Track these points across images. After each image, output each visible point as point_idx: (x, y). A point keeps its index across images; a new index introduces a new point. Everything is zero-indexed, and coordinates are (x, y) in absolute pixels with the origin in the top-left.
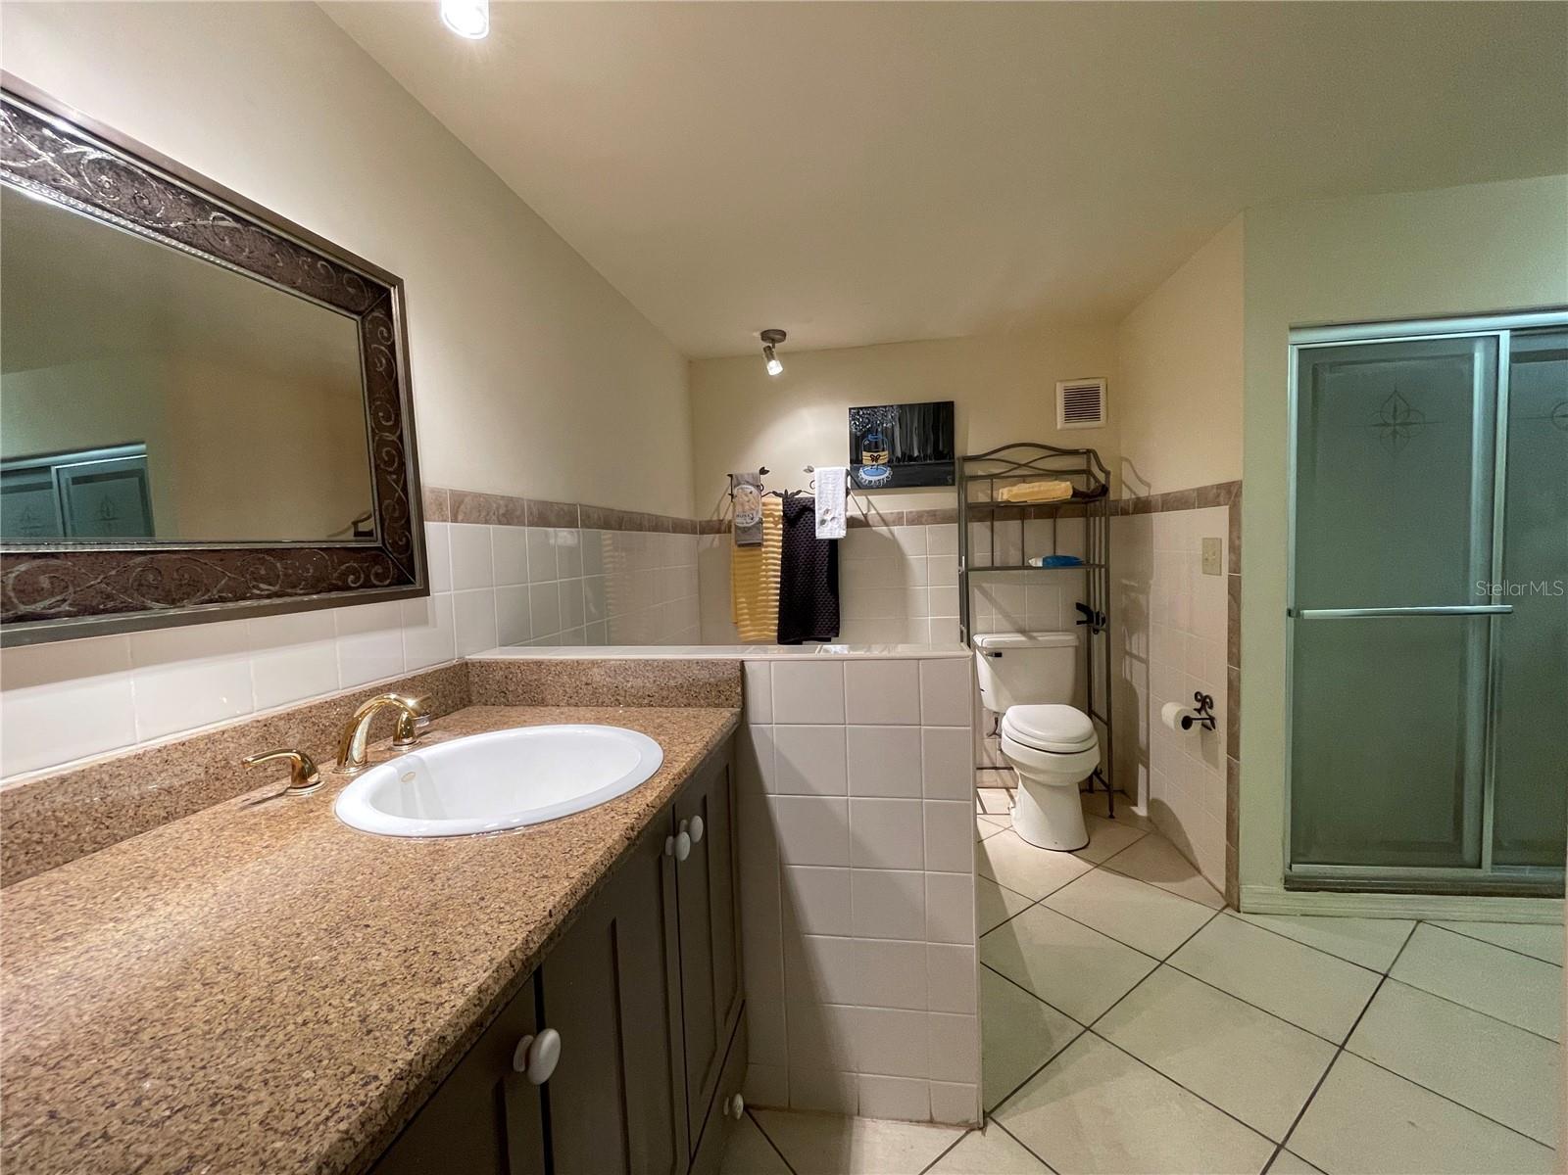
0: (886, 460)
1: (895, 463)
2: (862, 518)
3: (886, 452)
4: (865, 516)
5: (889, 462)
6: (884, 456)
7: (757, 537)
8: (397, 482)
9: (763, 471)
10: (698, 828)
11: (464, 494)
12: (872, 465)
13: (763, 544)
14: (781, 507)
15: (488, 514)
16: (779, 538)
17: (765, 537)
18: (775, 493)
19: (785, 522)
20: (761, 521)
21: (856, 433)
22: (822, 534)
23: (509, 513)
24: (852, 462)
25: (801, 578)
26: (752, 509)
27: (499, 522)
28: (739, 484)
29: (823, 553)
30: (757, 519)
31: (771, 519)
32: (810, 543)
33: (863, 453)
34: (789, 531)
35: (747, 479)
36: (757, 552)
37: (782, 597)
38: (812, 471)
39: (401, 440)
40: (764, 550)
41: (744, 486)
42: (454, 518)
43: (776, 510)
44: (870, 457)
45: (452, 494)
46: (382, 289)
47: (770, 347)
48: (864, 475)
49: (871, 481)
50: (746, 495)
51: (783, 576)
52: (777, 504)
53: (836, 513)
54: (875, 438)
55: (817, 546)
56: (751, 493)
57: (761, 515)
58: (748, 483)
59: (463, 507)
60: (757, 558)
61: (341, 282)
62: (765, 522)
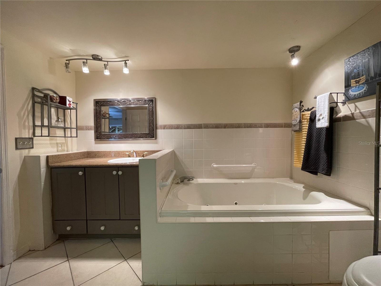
0: (364, 81)
1: (370, 81)
2: (351, 115)
3: (364, 76)
4: (353, 114)
5: (366, 81)
6: (363, 79)
7: (297, 128)
8: (152, 125)
9: (301, 102)
10: (120, 173)
11: (167, 125)
12: (356, 86)
13: (301, 131)
14: (309, 115)
15: (172, 128)
16: (307, 128)
17: (303, 128)
18: (305, 110)
19: (310, 121)
20: (300, 122)
21: (348, 71)
22: (319, 126)
23: (178, 127)
24: (346, 87)
25: (314, 145)
26: (297, 117)
27: (175, 129)
28: (294, 108)
29: (323, 134)
30: (298, 121)
31: (306, 120)
32: (318, 130)
33: (352, 81)
34: (311, 125)
35: (296, 106)
36: (301, 134)
37: (304, 152)
38: (316, 98)
39: (153, 119)
40: (303, 133)
41: (295, 109)
42: (164, 129)
43: (308, 117)
44: (355, 81)
45: (164, 125)
46: (152, 100)
47: (293, 54)
48: (352, 93)
49: (355, 95)
50: (295, 112)
51: (306, 143)
52: (309, 114)
53: (324, 115)
54: (358, 71)
55: (321, 131)
56: (297, 111)
57: (300, 119)
58: (296, 108)
59: (166, 127)
60: (301, 136)
61: (146, 102)
62: (304, 122)
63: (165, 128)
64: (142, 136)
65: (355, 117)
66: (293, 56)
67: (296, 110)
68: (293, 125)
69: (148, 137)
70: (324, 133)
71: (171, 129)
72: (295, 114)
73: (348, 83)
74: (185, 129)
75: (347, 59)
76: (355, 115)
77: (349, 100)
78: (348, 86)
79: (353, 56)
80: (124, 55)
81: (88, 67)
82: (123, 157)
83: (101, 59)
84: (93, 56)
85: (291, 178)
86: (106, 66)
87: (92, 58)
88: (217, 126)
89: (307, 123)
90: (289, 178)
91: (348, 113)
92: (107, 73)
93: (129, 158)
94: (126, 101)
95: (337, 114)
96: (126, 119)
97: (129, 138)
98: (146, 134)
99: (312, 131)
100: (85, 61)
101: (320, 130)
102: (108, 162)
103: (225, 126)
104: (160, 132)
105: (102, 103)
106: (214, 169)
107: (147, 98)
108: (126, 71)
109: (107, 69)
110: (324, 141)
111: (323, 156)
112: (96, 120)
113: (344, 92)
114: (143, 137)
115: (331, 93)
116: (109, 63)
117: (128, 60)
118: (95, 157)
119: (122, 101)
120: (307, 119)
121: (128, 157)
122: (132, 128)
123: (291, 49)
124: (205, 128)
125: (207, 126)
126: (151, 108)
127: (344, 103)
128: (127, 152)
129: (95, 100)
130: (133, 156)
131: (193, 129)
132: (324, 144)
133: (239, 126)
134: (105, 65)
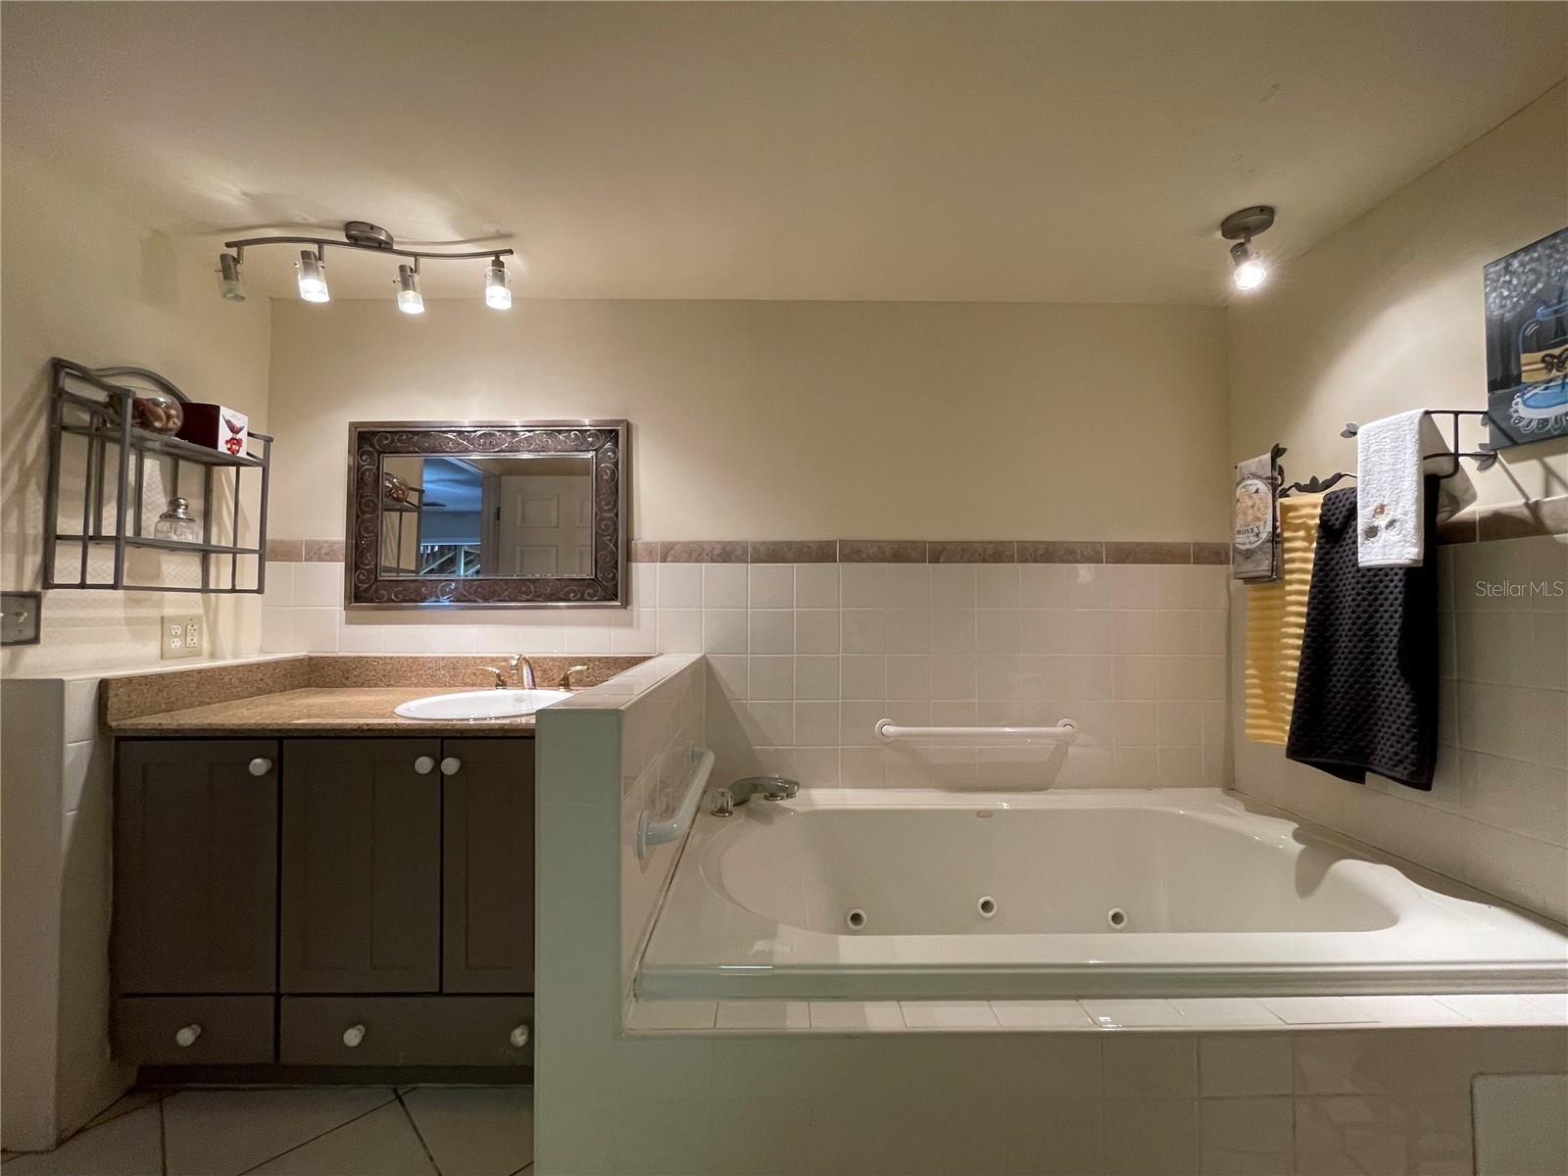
2: (1526, 512)
4: (1534, 508)
7: (1264, 566)
8: (610, 541)
9: (1278, 452)
10: (450, 766)
11: (677, 543)
12: (1550, 381)
13: (1281, 579)
14: (1318, 511)
15: (699, 555)
16: (1310, 566)
17: (1287, 566)
18: (1297, 486)
19: (1320, 538)
20: (1275, 539)
21: (1503, 315)
22: (1367, 557)
23: (726, 553)
24: (1493, 386)
25: (1344, 643)
26: (1259, 519)
27: (713, 561)
28: (1243, 480)
29: (1392, 597)
30: (1264, 536)
31: (1302, 533)
32: (1363, 576)
33: (1525, 358)
34: (1327, 553)
35: (1253, 470)
36: (1276, 592)
37: (1300, 674)
38: (1355, 434)
39: (617, 515)
40: (1288, 588)
41: (1249, 482)
42: (664, 560)
43: (1313, 517)
44: (1543, 360)
45: (663, 544)
46: (611, 431)
47: (1242, 244)
48: (1526, 411)
49: (1546, 421)
50: (1251, 497)
51: (1307, 636)
52: (1315, 506)
53: (1400, 510)
54: (1556, 312)
55: (1381, 581)
56: (1257, 491)
57: (1275, 528)
58: (1255, 476)
59: (672, 552)
60: (1278, 602)
61: (584, 438)
62: (1289, 540)
63: (669, 559)
64: (562, 593)
65: (1549, 522)
66: (1240, 253)
67: (1254, 489)
68: (1240, 552)
69: (589, 595)
70: (1395, 592)
71: (697, 561)
72: (1250, 503)
73: (1506, 368)
74: (755, 561)
75: (1496, 263)
76: (1545, 512)
77: (1514, 443)
78: (1503, 380)
79: (1526, 250)
80: (491, 229)
81: (323, 278)
82: (473, 685)
83: (386, 243)
84: (349, 226)
85: (1230, 787)
86: (406, 278)
87: (348, 237)
88: (901, 553)
89: (1306, 544)
90: (1218, 791)
91: (1510, 502)
92: (411, 304)
93: (500, 692)
94: (498, 434)
95: (1456, 504)
96: (498, 515)
97: (505, 601)
98: (581, 582)
99: (1333, 581)
100: (313, 248)
101: (1375, 575)
102: (400, 710)
103: (938, 553)
104: (645, 576)
105: (385, 442)
106: (886, 744)
107: (592, 423)
108: (498, 298)
109: (415, 290)
110: (1396, 628)
111: (1395, 697)
112: (358, 517)
113: (1486, 409)
114: (568, 593)
115: (1428, 413)
116: (422, 260)
117: (511, 252)
118: (344, 686)
119: (479, 433)
120: (1307, 528)
121: (497, 685)
122: (522, 552)
123: (1235, 222)
124: (846, 559)
125: (854, 552)
126: (608, 468)
127: (1486, 458)
128: (493, 660)
129: (353, 426)
130: (520, 684)
131: (795, 565)
132: (1396, 640)
133: (995, 553)
134: (402, 268)
